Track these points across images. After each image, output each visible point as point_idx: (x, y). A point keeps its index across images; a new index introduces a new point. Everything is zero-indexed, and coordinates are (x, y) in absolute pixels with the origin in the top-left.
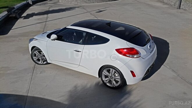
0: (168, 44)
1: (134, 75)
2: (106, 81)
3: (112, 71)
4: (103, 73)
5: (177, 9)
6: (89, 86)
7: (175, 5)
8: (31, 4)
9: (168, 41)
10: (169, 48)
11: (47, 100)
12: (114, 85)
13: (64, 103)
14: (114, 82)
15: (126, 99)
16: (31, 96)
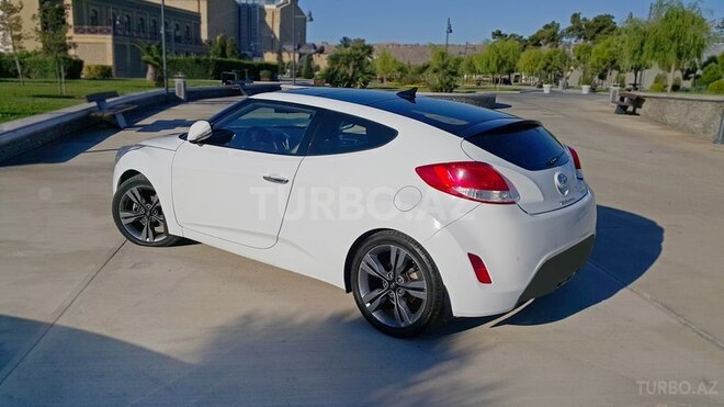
0: (661, 230)
1: (483, 276)
2: (371, 302)
3: (397, 256)
4: (363, 265)
5: (715, 142)
6: (301, 319)
7: (705, 132)
8: (182, 97)
9: (660, 223)
10: (661, 241)
11: (123, 344)
12: (402, 321)
13: (186, 360)
14: (402, 306)
15: (442, 373)
16: (65, 328)
